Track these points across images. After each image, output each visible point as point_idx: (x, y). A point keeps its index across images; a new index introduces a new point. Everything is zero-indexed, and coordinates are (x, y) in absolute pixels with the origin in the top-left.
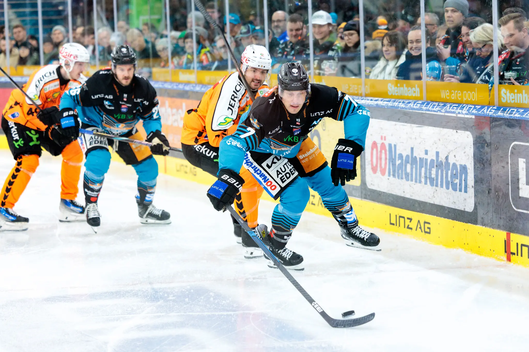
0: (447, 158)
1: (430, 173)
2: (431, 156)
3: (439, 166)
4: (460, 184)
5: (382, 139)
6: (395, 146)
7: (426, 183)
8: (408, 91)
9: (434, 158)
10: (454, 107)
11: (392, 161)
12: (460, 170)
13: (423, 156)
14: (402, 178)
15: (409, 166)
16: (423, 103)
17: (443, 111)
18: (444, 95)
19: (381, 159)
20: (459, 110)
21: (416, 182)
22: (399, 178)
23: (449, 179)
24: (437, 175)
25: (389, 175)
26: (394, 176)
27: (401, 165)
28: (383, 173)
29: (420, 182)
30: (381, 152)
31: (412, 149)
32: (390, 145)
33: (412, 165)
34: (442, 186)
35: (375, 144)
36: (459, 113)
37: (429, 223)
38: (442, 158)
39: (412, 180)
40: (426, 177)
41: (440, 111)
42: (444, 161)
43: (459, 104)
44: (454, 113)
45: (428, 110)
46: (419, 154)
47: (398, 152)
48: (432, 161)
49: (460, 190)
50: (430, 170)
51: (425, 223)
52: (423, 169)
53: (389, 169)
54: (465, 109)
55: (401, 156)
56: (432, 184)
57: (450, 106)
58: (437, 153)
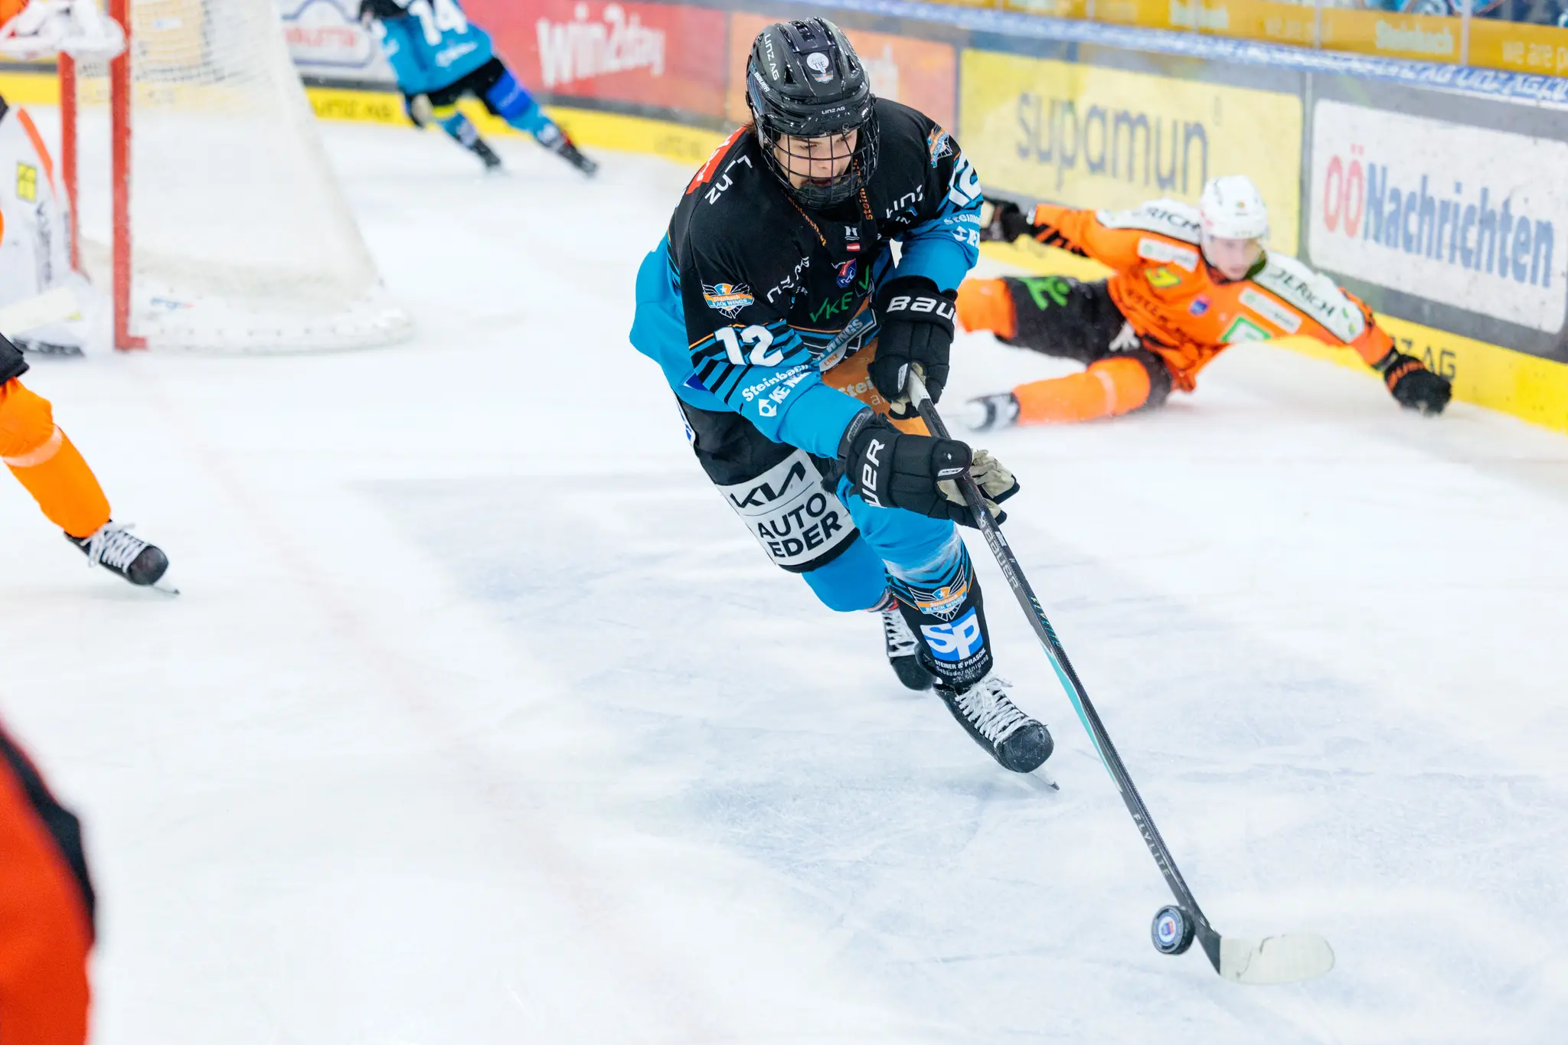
0: (1506, 204)
1: (1464, 238)
2: (1469, 198)
3: (1487, 221)
4: (1535, 268)
5: (1353, 152)
6: (1384, 170)
7: (1452, 260)
8: (1426, 40)
9: (1477, 203)
10: (1532, 82)
11: (1376, 204)
12: (1537, 235)
13: (1451, 196)
14: (1396, 245)
15: (1413, 219)
16: (1459, 71)
17: (1506, 91)
18: (1511, 54)
19: (1348, 198)
20: (1545, 92)
21: (1429, 254)
22: (1387, 243)
23: (1509, 253)
24: (1480, 243)
25: (1366, 236)
26: (1377, 238)
27: (1395, 215)
28: (1351, 230)
29: (1439, 256)
30: (1349, 182)
31: (1425, 179)
32: (1372, 167)
33: (1421, 215)
34: (1490, 269)
35: (1336, 163)
36: (1544, 98)
37: (1451, 354)
38: (1495, 203)
39: (1419, 251)
40: (1453, 247)
41: (1498, 91)
42: (1499, 209)
43: (1546, 77)
44: (1531, 96)
45: (1470, 88)
46: (1440, 191)
47: (1391, 184)
48: (1471, 209)
49: (1534, 280)
50: (1465, 230)
51: (1444, 353)
52: (1448, 228)
53: (1367, 224)
54: (1559, 88)
55: (1396, 195)
56: (1466, 263)
57: (1525, 80)
58: (1485, 193)
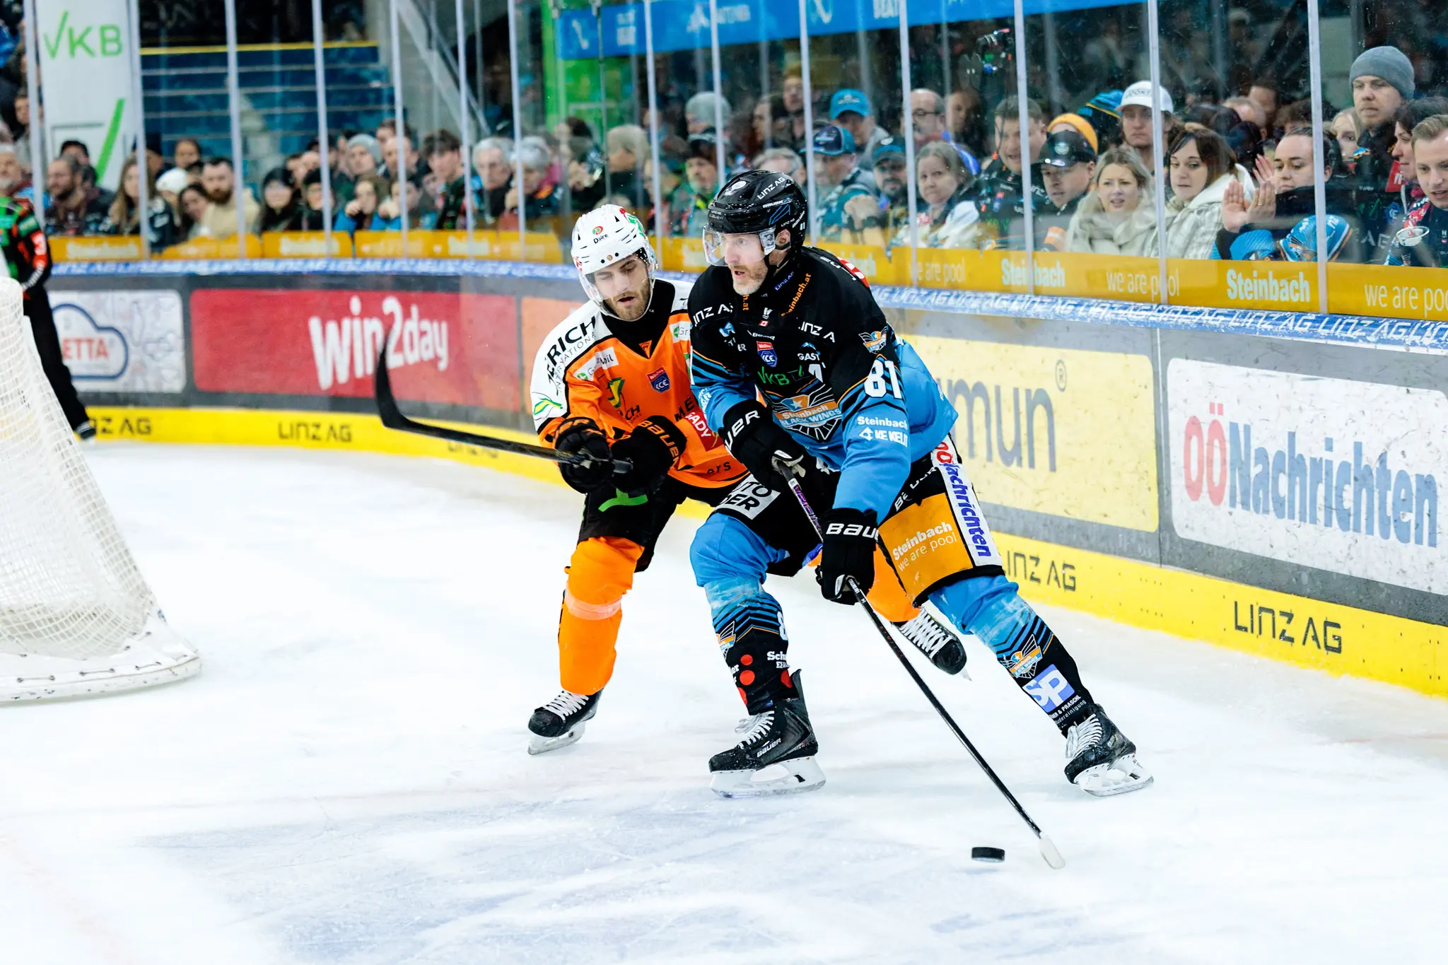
0: (1382, 459)
1: (1340, 497)
2: (1342, 454)
3: (1362, 478)
4: (1418, 526)
5: (1212, 411)
6: (1247, 429)
7: (1328, 523)
8: (1280, 288)
9: (1351, 460)
10: (1399, 327)
11: (1240, 465)
12: (1418, 490)
13: (1321, 453)
14: (1266, 511)
15: (1283, 481)
16: (1319, 320)
17: (1372, 338)
18: (1374, 298)
19: (1210, 462)
20: (1413, 337)
21: (1303, 519)
22: (1257, 511)
23: (1390, 512)
24: (1357, 503)
25: (1233, 504)
26: (1245, 505)
27: (1263, 477)
28: (1216, 497)
29: (1314, 520)
30: (1211, 444)
31: (1292, 436)
32: (1234, 427)
33: (1291, 477)
34: (1370, 531)
35: (1194, 424)
36: (1414, 344)
37: (1337, 626)
38: (1370, 457)
39: (1292, 516)
40: (1328, 508)
41: (1364, 339)
42: (1375, 465)
43: (1413, 321)
44: (1400, 343)
45: (1334, 338)
46: (1309, 448)
47: (1255, 444)
48: (1344, 466)
49: (1419, 541)
50: (1340, 490)
51: (1327, 624)
52: (1321, 488)
53: (1233, 488)
54: (1428, 333)
55: (1262, 455)
56: (1345, 527)
57: (1391, 326)
58: (1358, 447)
